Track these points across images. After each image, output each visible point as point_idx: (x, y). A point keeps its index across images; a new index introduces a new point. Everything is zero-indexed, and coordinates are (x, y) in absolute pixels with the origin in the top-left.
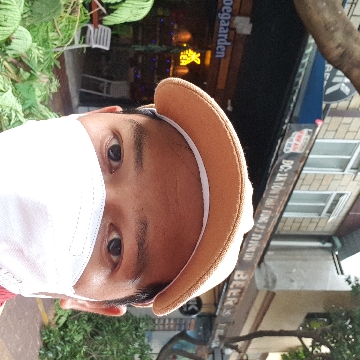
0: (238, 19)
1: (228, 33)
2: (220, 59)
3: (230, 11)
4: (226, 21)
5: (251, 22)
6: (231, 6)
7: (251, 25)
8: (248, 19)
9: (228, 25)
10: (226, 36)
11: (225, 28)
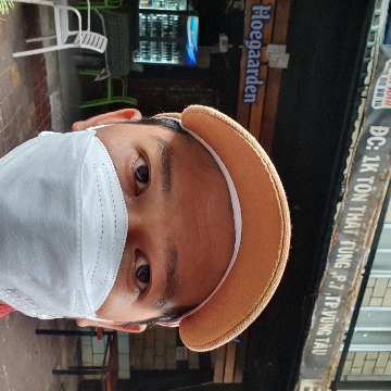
0: (270, 47)
1: (259, 68)
2: (251, 104)
3: (260, 37)
4: (256, 51)
5: (287, 51)
6: (261, 30)
7: (288, 55)
8: (284, 47)
9: (258, 56)
10: (256, 71)
11: (255, 60)
